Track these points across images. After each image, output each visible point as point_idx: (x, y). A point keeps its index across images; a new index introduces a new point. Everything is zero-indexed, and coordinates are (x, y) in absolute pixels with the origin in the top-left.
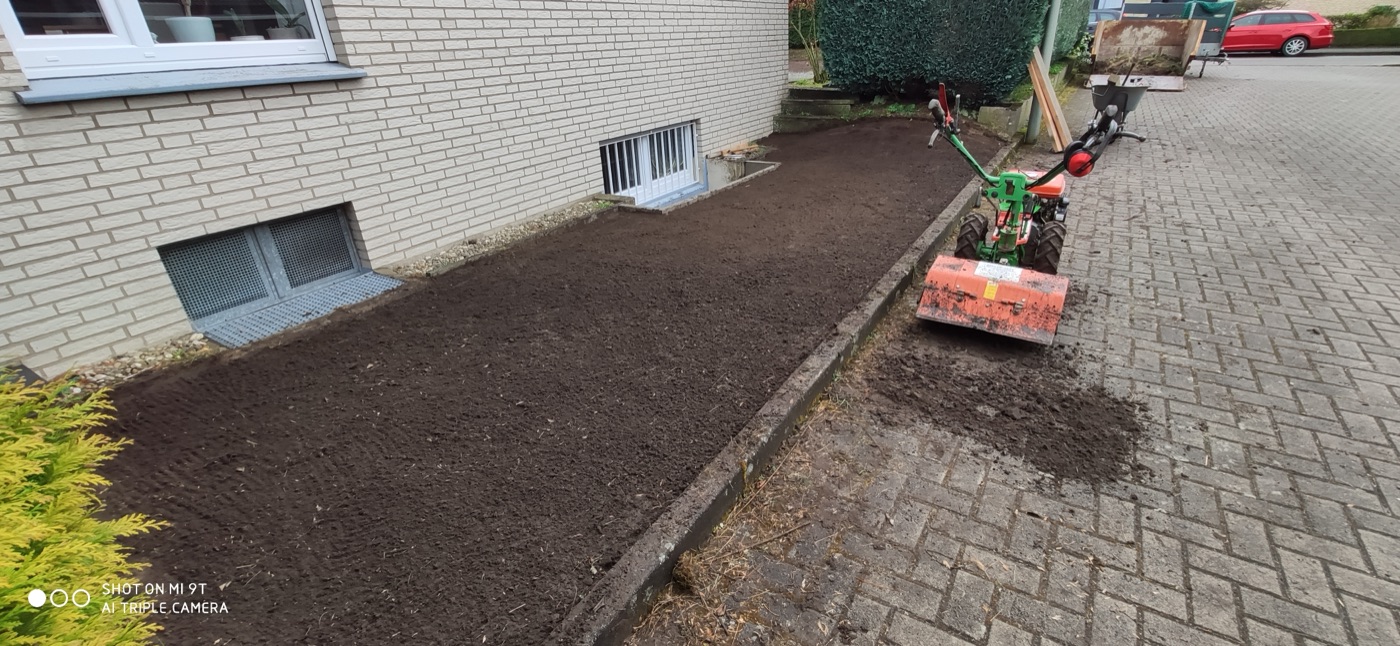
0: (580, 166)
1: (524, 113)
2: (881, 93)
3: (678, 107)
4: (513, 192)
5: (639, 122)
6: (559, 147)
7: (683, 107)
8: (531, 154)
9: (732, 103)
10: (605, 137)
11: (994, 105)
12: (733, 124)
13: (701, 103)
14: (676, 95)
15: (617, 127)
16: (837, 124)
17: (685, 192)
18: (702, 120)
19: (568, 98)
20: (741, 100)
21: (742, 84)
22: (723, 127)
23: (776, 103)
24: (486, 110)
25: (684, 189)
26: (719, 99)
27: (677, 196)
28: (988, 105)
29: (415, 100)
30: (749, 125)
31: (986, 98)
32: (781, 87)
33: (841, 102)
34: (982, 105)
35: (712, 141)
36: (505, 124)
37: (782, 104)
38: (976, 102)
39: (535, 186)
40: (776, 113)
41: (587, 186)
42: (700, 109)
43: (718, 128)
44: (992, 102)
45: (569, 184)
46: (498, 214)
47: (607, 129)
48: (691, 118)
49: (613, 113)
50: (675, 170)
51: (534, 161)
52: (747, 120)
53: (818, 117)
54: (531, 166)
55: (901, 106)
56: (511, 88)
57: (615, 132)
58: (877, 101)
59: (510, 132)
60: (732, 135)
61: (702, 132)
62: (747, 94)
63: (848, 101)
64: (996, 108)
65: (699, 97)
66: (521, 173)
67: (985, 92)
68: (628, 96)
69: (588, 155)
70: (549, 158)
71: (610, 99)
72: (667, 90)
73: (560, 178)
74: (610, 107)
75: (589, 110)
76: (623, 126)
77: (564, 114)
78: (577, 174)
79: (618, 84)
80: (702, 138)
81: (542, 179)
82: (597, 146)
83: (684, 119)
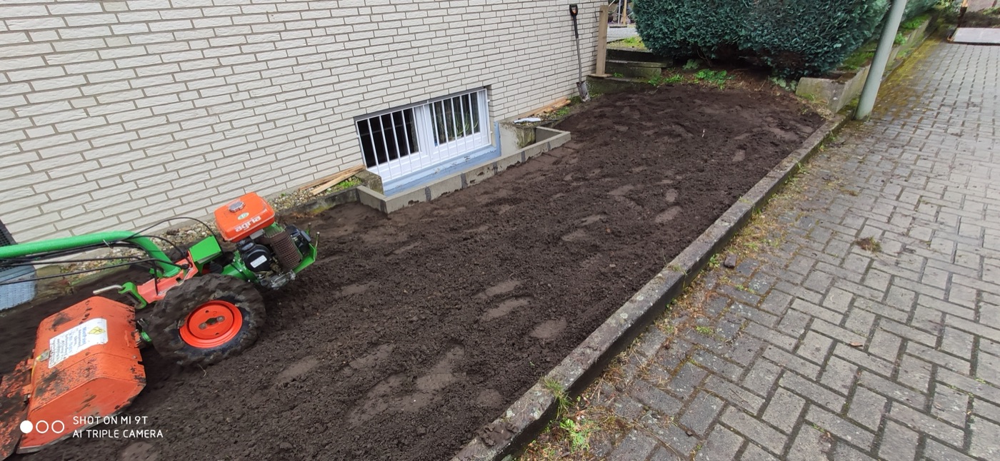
0: (330, 142)
1: (245, 95)
2: (694, 57)
3: (462, 76)
4: (236, 176)
5: (407, 94)
6: (297, 127)
7: (468, 75)
8: (259, 136)
9: (532, 67)
10: (363, 112)
11: (817, 77)
12: (533, 87)
14: (457, 64)
15: (379, 101)
16: (644, 88)
17: (472, 157)
18: (493, 87)
19: (307, 76)
22: (520, 91)
23: (590, 64)
24: (184, 96)
25: (473, 153)
27: (463, 160)
28: (811, 76)
29: (76, 92)
31: (808, 68)
33: (652, 64)
34: (803, 76)
35: (506, 105)
36: (217, 110)
38: (796, 72)
39: (267, 168)
41: (339, 161)
42: (492, 76)
43: (516, 92)
44: (815, 73)
45: (313, 162)
47: (362, 104)
48: (480, 85)
49: (370, 88)
50: (469, 132)
51: (261, 144)
53: (627, 80)
54: (258, 149)
55: (712, 73)
56: (219, 72)
57: (376, 105)
58: (688, 66)
59: (223, 118)
61: (494, 98)
63: (658, 64)
64: (820, 80)
66: (246, 156)
67: (807, 61)
68: (391, 69)
69: (339, 132)
70: (284, 139)
71: (368, 73)
72: (446, 60)
73: (303, 157)
74: (368, 81)
75: (338, 87)
76: (386, 99)
77: (302, 93)
78: (323, 151)
79: (378, 57)
80: (494, 103)
81: (277, 160)
82: (352, 121)
83: (469, 87)
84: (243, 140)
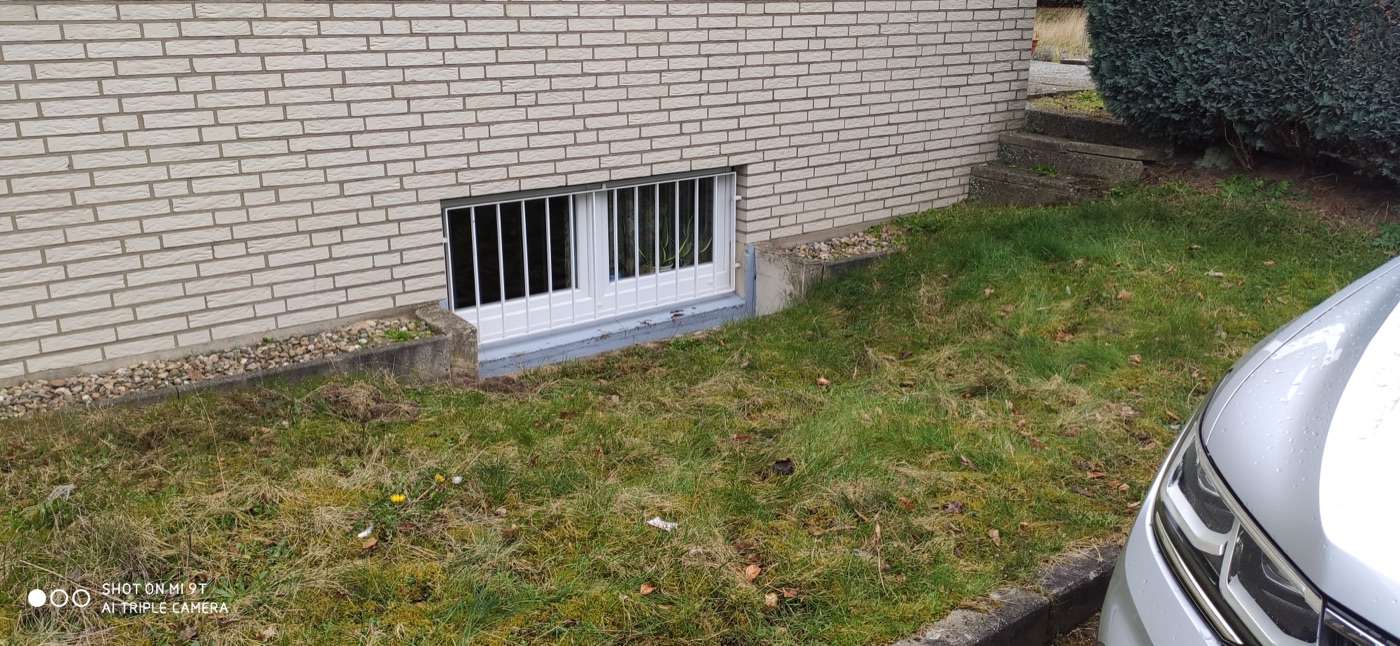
0: (383, 246)
2: (1219, 144)
3: (685, 140)
4: (177, 290)
5: (562, 167)
6: (321, 207)
7: (696, 140)
8: (241, 216)
9: (843, 135)
10: (463, 192)
12: (843, 179)
13: (752, 134)
14: (676, 116)
15: (501, 173)
17: (688, 312)
18: (750, 170)
19: (358, 109)
20: (874, 132)
21: (885, 97)
22: (812, 184)
23: (983, 138)
24: (111, 123)
25: (693, 304)
26: (807, 128)
27: (668, 316)
30: (895, 182)
32: (1002, 107)
33: (1123, 152)
35: (777, 211)
36: (167, 155)
37: (999, 142)
39: (245, 281)
40: (980, 159)
41: (397, 287)
42: (750, 146)
43: (802, 185)
45: (341, 281)
46: (125, 332)
47: (463, 177)
48: (722, 162)
49: (485, 146)
50: (687, 261)
51: (239, 232)
52: (891, 172)
54: (233, 241)
56: (188, 84)
57: (491, 181)
58: (1207, 161)
59: (175, 172)
60: (839, 201)
61: (750, 193)
62: (894, 119)
63: (1137, 153)
65: (744, 123)
66: (207, 253)
68: (534, 113)
69: (406, 227)
70: (290, 226)
71: (483, 117)
72: (655, 104)
73: (322, 269)
74: (482, 132)
75: (417, 136)
76: (515, 172)
77: (344, 141)
78: (367, 262)
79: (509, 86)
80: (750, 204)
81: (268, 268)
82: (436, 209)
83: (698, 165)
84: (207, 219)
